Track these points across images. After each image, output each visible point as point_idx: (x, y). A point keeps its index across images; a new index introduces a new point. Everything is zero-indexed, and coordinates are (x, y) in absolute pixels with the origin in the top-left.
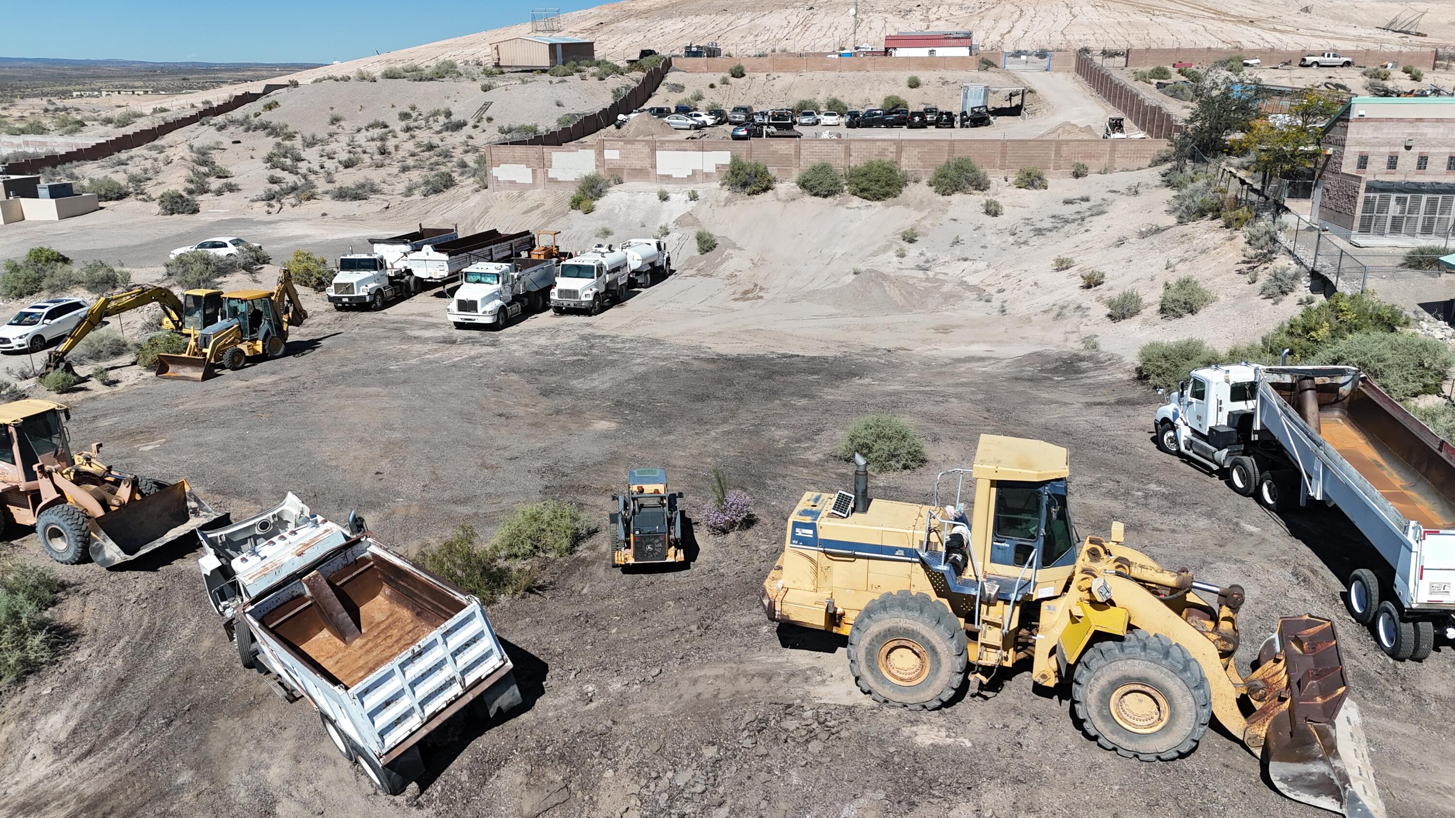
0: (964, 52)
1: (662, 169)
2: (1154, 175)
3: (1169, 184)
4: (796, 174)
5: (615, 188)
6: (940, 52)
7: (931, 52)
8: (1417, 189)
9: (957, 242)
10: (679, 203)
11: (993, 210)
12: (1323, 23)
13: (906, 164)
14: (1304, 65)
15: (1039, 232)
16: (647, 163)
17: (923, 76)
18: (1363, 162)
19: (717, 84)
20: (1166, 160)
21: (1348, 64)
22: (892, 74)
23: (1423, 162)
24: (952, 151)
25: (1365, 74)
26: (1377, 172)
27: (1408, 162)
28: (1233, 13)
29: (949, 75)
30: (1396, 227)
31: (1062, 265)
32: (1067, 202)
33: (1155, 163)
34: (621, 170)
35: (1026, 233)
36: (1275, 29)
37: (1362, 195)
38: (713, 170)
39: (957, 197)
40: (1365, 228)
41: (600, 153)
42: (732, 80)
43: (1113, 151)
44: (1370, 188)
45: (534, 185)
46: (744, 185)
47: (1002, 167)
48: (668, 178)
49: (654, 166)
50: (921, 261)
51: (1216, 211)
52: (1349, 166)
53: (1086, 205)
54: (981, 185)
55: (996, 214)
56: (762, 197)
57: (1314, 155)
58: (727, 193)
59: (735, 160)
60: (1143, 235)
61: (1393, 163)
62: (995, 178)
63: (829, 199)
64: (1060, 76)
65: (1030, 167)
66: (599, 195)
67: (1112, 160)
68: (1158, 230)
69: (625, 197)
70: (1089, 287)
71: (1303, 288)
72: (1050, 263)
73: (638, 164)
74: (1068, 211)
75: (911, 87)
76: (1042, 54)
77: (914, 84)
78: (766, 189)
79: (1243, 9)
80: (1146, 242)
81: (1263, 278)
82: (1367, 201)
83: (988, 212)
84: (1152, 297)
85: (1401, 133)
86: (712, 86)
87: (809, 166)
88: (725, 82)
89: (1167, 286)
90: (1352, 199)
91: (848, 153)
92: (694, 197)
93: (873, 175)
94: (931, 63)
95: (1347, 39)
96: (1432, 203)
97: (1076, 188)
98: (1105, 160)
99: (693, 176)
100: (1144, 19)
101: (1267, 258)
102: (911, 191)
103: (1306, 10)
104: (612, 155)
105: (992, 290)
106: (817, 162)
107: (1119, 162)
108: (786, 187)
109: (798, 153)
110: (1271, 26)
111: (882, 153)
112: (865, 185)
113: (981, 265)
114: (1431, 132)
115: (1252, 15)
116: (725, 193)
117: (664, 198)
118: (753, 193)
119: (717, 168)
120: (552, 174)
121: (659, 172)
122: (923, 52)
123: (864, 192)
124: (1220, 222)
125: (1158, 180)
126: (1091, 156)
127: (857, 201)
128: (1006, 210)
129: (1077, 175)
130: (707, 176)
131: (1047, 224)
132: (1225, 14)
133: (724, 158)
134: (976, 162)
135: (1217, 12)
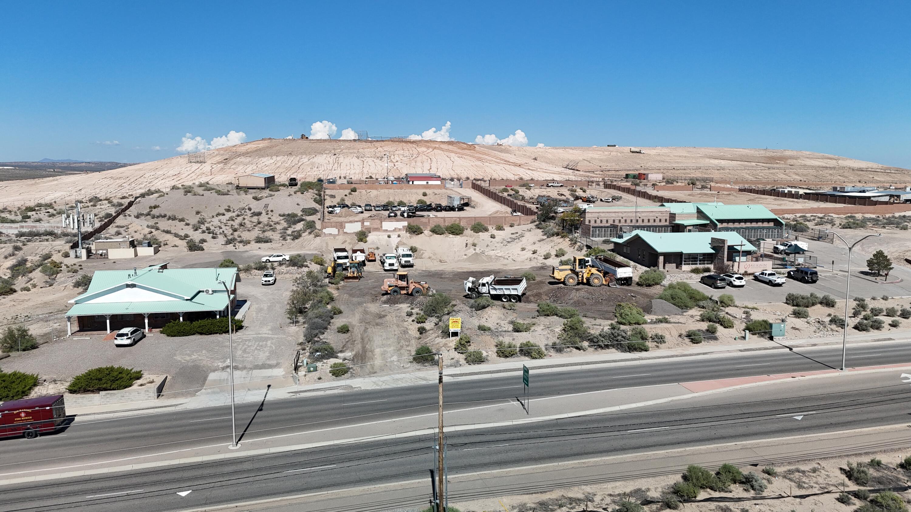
0: (439, 183)
1: (384, 228)
2: (532, 226)
3: (539, 228)
4: (429, 228)
5: (369, 234)
6: (430, 183)
7: (427, 183)
8: (602, 227)
9: (487, 246)
10: (395, 239)
11: (493, 237)
12: (544, 166)
13: (462, 224)
14: (548, 186)
15: (508, 242)
16: (379, 226)
17: (428, 191)
18: (590, 221)
19: (348, 194)
20: (535, 221)
21: (562, 186)
22: (414, 191)
23: (601, 221)
24: (475, 221)
25: (569, 190)
26: (592, 224)
27: (598, 221)
28: (511, 161)
29: (436, 191)
30: (599, 236)
31: (523, 249)
32: (512, 234)
33: (531, 223)
34: (370, 228)
35: (505, 243)
36: (529, 169)
37: (591, 229)
38: (402, 227)
39: (480, 233)
40: (593, 236)
41: (363, 223)
42: (353, 193)
43: (520, 219)
44: (593, 227)
45: (338, 235)
46: (414, 232)
47: (490, 225)
48: (386, 231)
49: (382, 227)
50: (481, 251)
51: (558, 234)
52: (587, 223)
53: (517, 235)
54: (486, 230)
55: (494, 238)
56: (420, 235)
57: (578, 220)
58: (409, 235)
59: (409, 224)
60: (539, 241)
61: (595, 222)
62: (490, 228)
63: (442, 235)
64: (467, 190)
65: (499, 224)
66: (366, 237)
67: (520, 222)
68: (543, 240)
69: (376, 237)
70: (534, 253)
71: (585, 249)
72: (520, 249)
73: (376, 227)
74: (514, 236)
75: (424, 196)
76: (452, 180)
77: (425, 195)
78: (421, 233)
79: (514, 160)
80: (541, 243)
81: (577, 247)
82: (593, 230)
83: (491, 237)
84: (553, 253)
85: (596, 215)
86: (346, 195)
87: (433, 226)
88: (350, 194)
89: (556, 251)
90: (589, 230)
91: (445, 221)
92: (399, 236)
93: (455, 228)
94: (427, 186)
95: (555, 173)
96: (605, 230)
97: (513, 230)
98: (518, 222)
99: (395, 230)
100: (479, 163)
101: (575, 243)
102: (465, 232)
103: (535, 159)
104: (367, 224)
105: (507, 257)
106: (435, 224)
107: (522, 222)
108: (427, 232)
109: (429, 222)
110: (527, 167)
111: (455, 221)
112: (454, 231)
113: (499, 251)
114: (602, 215)
115: (519, 162)
116: (408, 235)
117: (389, 237)
118: (418, 234)
119: (403, 227)
120: (345, 231)
121: (383, 229)
122: (424, 183)
123: (453, 233)
124: (560, 236)
125: (534, 227)
126: (514, 221)
127: (451, 236)
128: (497, 237)
129: (511, 226)
130: (400, 229)
131: (509, 240)
132: (509, 162)
133: (405, 224)
134: (483, 223)
135: (506, 161)
